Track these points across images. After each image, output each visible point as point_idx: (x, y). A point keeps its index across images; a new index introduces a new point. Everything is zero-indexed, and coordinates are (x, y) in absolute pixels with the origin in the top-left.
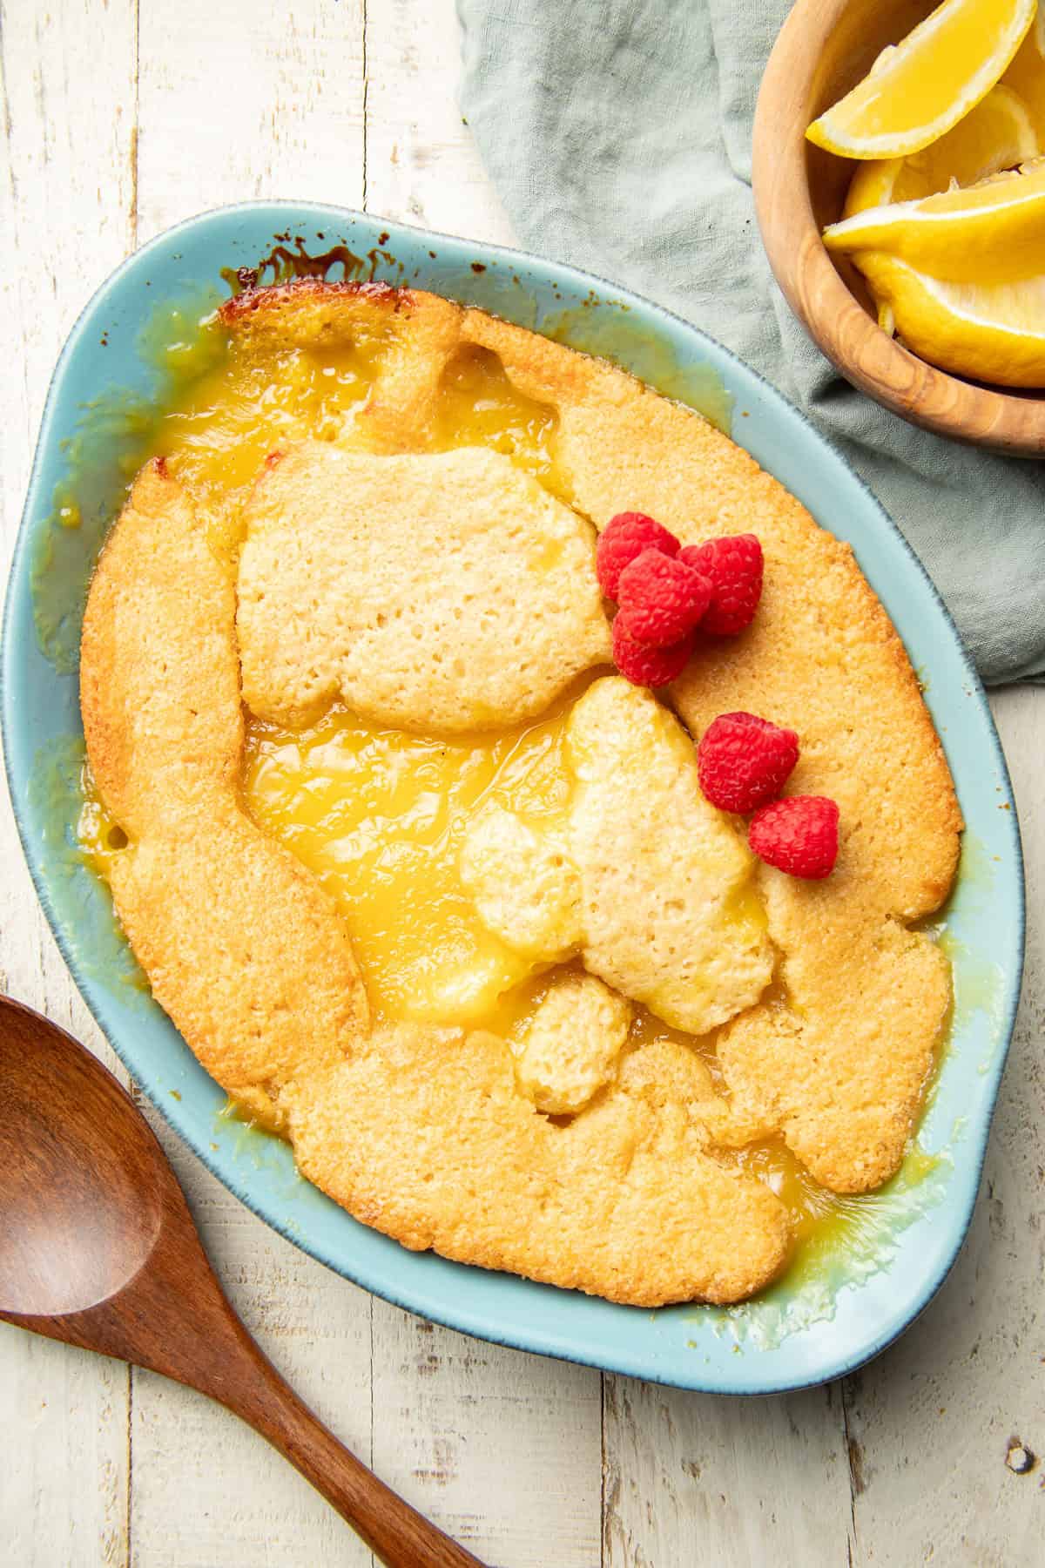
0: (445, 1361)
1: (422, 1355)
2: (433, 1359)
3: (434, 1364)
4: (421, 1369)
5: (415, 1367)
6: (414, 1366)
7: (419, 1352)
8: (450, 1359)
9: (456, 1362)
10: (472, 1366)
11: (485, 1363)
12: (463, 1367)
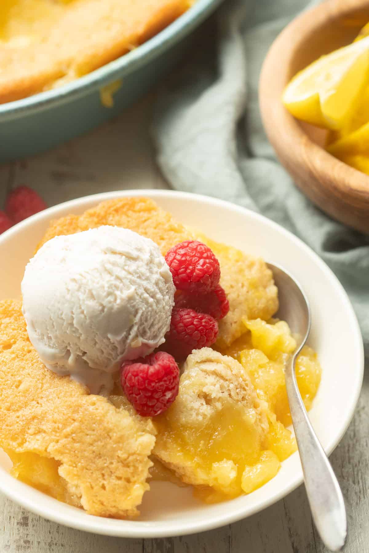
0: (36, 544)
1: (19, 540)
2: (27, 542)
3: (27, 545)
4: (19, 547)
5: (15, 546)
6: (13, 546)
7: (18, 538)
8: (39, 543)
9: (42, 544)
10: (53, 547)
11: (62, 545)
12: (48, 547)
